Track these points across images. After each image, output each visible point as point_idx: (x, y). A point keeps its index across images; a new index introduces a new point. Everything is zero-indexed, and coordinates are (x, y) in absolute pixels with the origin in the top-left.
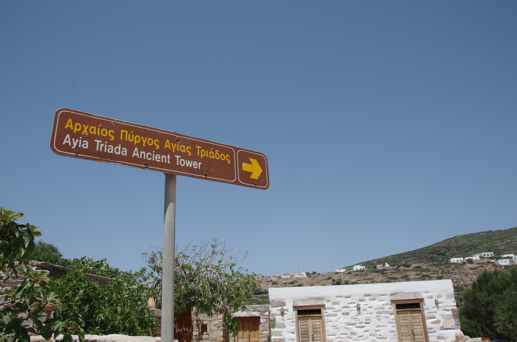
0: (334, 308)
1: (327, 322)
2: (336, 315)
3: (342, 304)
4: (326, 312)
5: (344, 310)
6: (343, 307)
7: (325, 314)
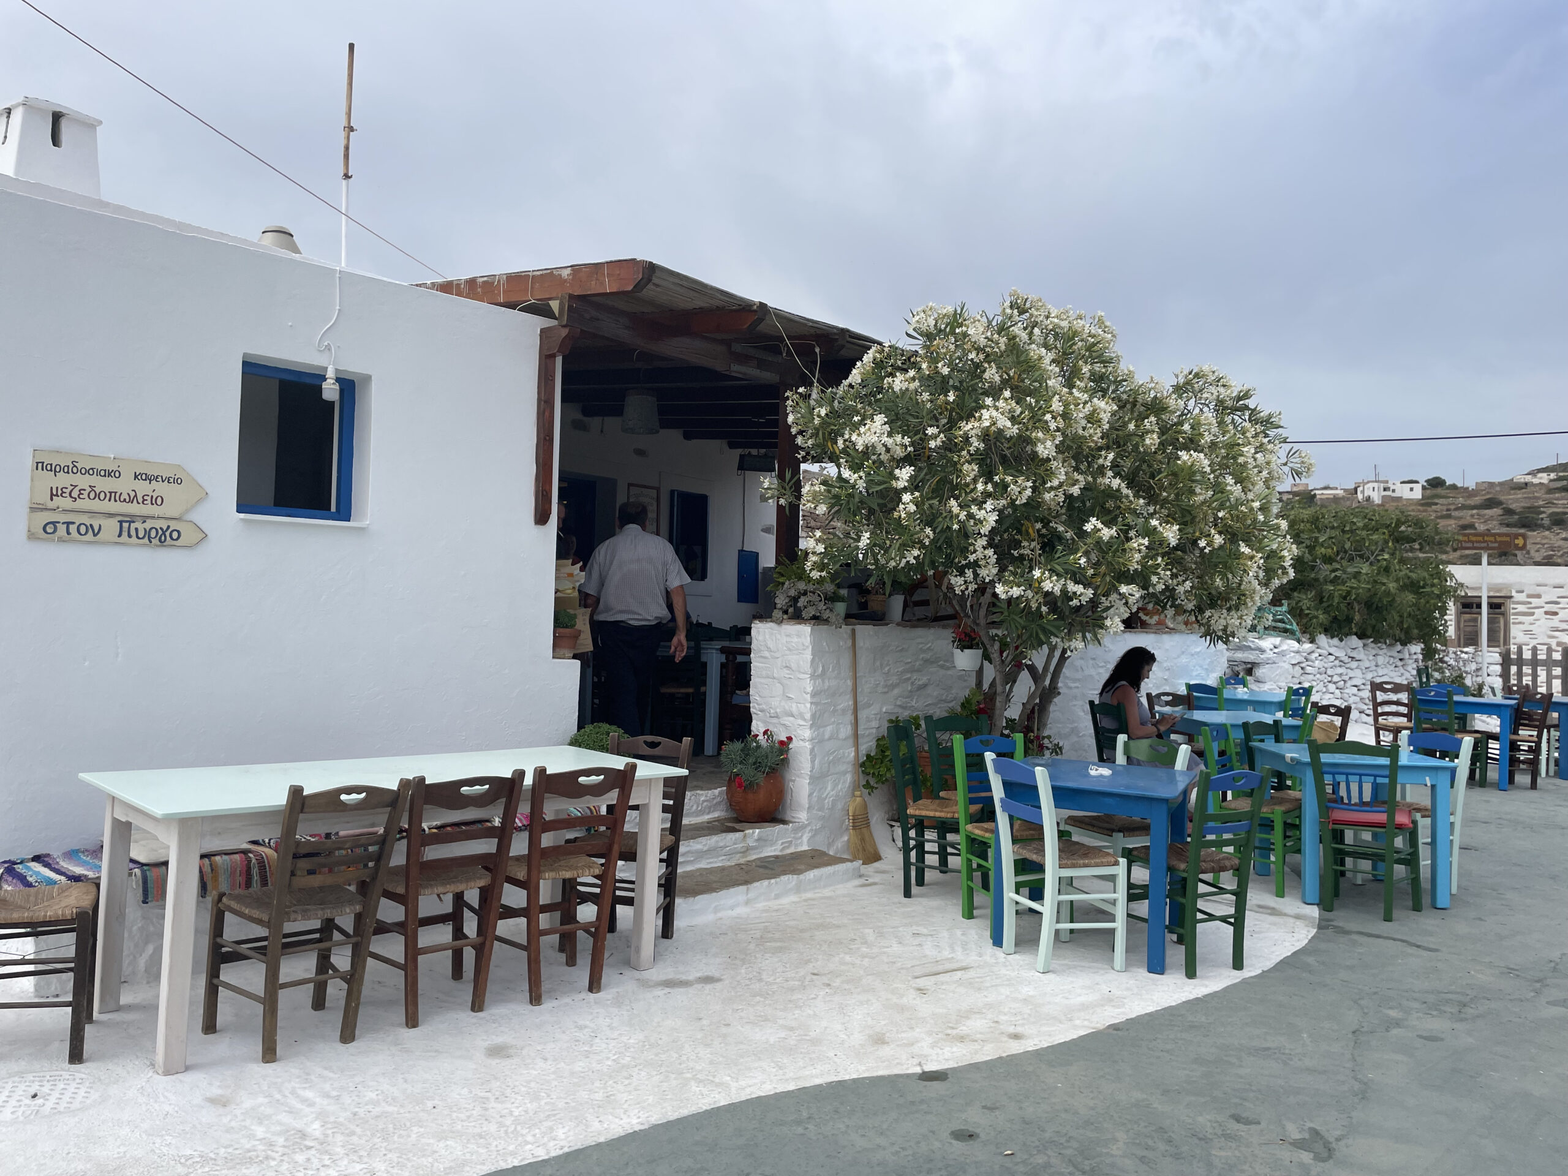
0: (1530, 603)
1: (1514, 623)
2: (1533, 614)
3: (1546, 598)
4: (1514, 609)
5: (1548, 607)
6: (1547, 603)
7: (1512, 611)
